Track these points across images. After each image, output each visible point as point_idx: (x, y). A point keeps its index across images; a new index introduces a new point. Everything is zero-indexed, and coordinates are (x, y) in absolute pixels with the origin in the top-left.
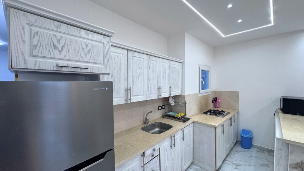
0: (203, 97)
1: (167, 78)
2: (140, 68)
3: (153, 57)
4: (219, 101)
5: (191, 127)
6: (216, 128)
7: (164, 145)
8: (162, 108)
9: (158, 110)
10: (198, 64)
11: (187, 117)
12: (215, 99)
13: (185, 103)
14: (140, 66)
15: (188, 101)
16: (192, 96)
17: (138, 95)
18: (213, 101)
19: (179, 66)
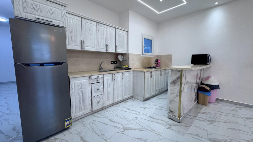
0: (145, 58)
1: (114, 40)
2: (91, 30)
3: (102, 24)
4: (159, 62)
5: (131, 73)
6: (144, 72)
7: (107, 77)
8: (114, 63)
9: (111, 63)
10: (142, 34)
11: (129, 68)
12: (157, 60)
13: (129, 59)
14: (91, 29)
15: (131, 58)
16: (135, 55)
17: (90, 47)
18: (155, 62)
19: (125, 34)
